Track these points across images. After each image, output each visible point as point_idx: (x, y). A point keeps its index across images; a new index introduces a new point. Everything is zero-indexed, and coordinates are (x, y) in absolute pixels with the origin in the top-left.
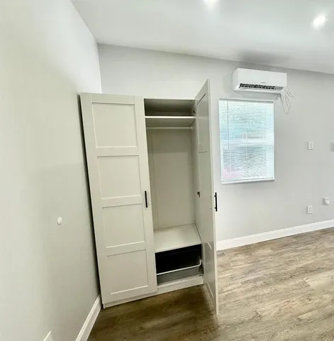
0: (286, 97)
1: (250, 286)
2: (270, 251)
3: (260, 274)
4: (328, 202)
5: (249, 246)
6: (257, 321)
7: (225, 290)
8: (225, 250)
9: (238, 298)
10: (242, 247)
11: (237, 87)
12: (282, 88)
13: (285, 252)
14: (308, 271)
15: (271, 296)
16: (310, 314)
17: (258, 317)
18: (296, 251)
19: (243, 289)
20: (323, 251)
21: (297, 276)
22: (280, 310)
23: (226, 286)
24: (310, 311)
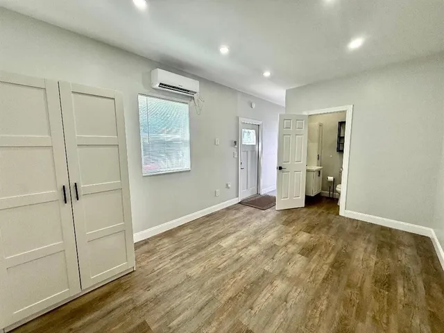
0: (198, 100)
1: (178, 260)
2: (190, 230)
3: (185, 249)
4: (229, 186)
5: (171, 230)
6: (189, 281)
7: (156, 269)
8: (148, 239)
9: (170, 271)
10: (165, 232)
11: (157, 86)
12: (195, 93)
13: (202, 228)
14: (220, 237)
15: (196, 261)
16: (225, 263)
17: (189, 278)
18: (211, 226)
19: (173, 264)
20: (228, 222)
21: (213, 242)
22: (205, 268)
23: (157, 266)
24: (225, 261)
